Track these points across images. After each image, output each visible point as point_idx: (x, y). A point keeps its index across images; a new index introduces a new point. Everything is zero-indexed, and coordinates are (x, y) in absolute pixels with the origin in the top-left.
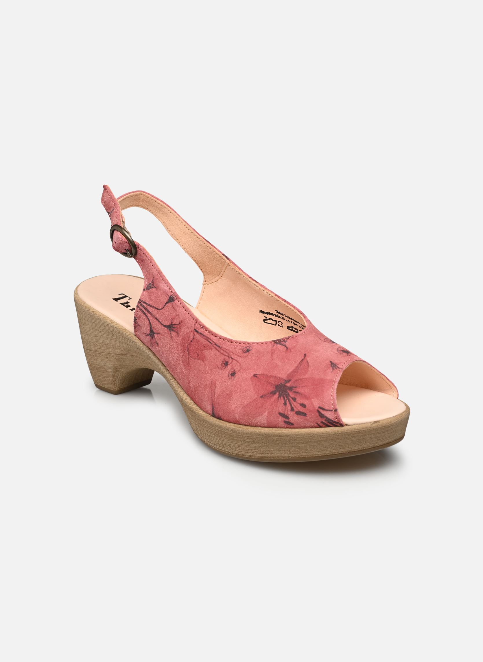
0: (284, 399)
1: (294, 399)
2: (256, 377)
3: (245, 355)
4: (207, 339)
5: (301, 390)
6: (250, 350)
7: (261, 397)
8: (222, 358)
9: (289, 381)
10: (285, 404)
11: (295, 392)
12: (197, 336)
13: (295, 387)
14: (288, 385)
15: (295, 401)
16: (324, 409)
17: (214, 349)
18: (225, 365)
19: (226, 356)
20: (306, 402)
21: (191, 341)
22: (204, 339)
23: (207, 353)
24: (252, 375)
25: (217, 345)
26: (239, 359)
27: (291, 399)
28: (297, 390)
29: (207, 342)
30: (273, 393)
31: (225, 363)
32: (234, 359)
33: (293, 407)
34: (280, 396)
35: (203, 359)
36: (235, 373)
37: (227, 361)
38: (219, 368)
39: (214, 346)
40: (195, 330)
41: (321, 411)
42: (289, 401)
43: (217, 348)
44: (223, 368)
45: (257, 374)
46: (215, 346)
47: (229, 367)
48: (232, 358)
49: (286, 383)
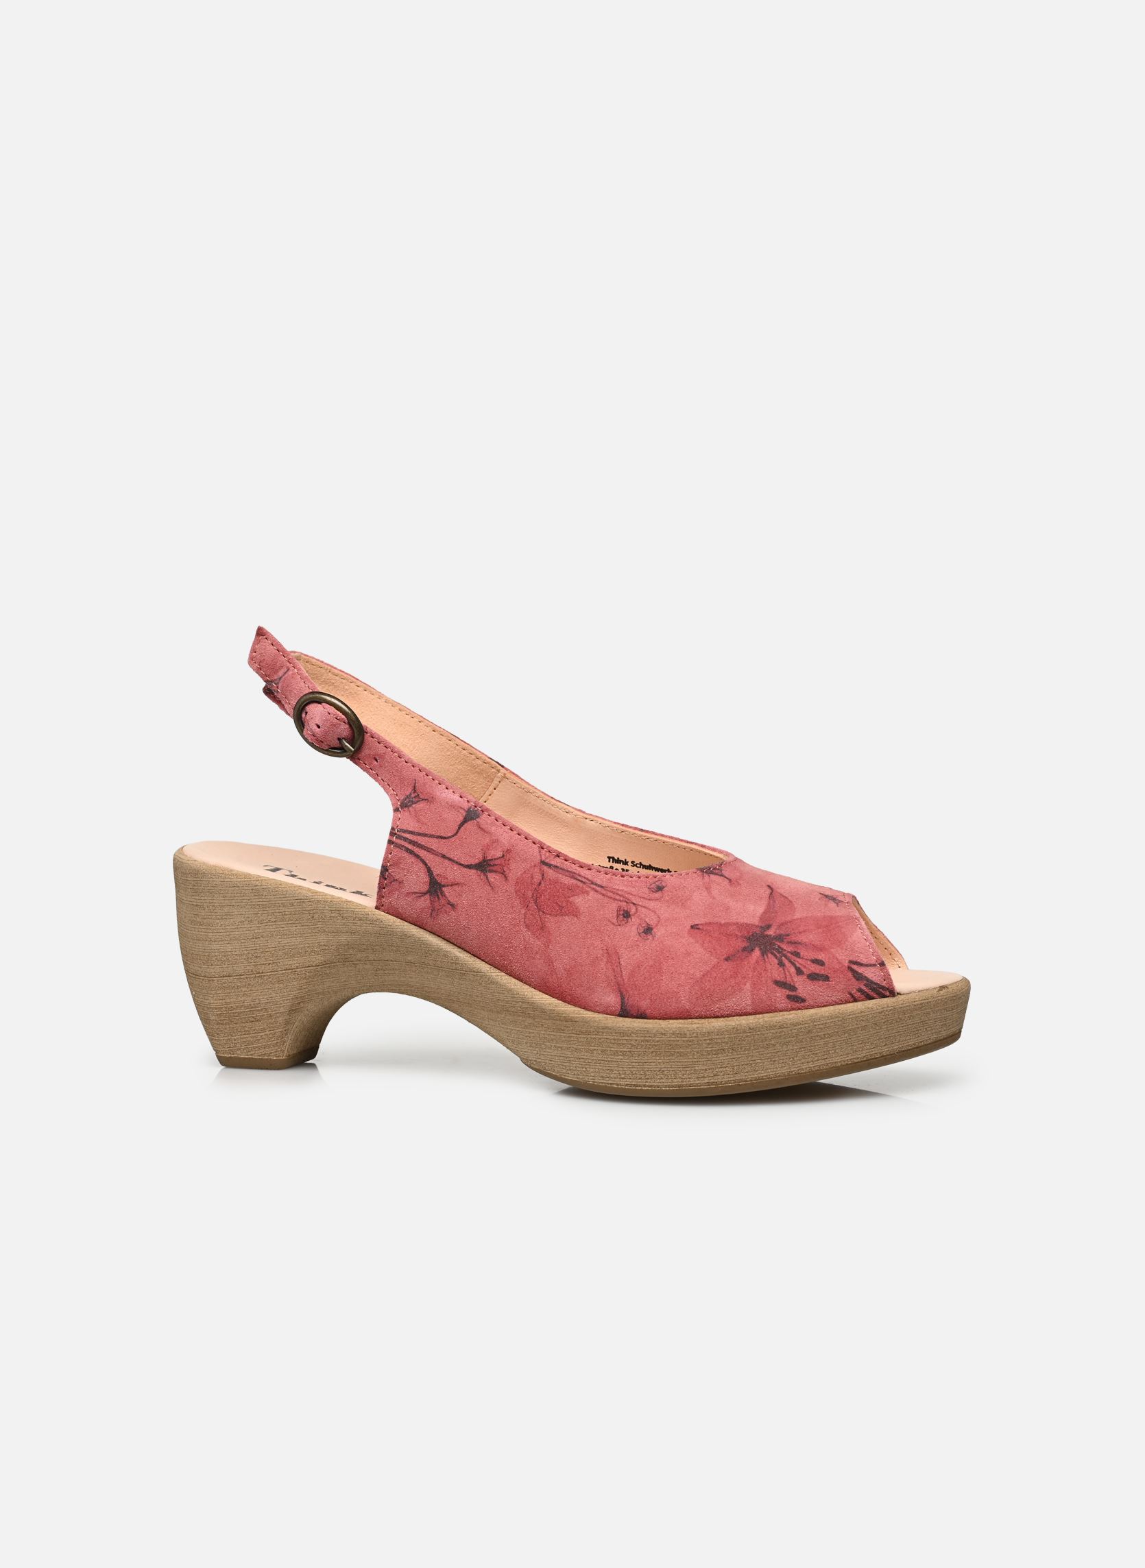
0: (775, 956)
1: (797, 954)
2: (698, 929)
3: (657, 895)
4: (573, 875)
5: (803, 938)
6: (664, 887)
7: (727, 959)
8: (613, 906)
9: (769, 927)
10: (781, 964)
11: (790, 942)
12: (550, 873)
13: (788, 935)
14: (771, 932)
15: (799, 957)
16: (861, 965)
17: (592, 893)
18: (624, 917)
19: (621, 901)
20: (821, 956)
21: (540, 884)
22: (566, 876)
23: (579, 900)
24: (688, 927)
25: (596, 884)
26: (646, 903)
27: (789, 955)
28: (794, 939)
29: (574, 881)
30: (748, 950)
31: (623, 914)
32: (638, 905)
33: (799, 968)
34: (763, 953)
35: (575, 913)
36: (652, 929)
37: (626, 909)
38: (613, 924)
39: (590, 887)
40: (543, 863)
41: (855, 967)
42: (786, 957)
43: (599, 889)
44: (623, 922)
45: (697, 925)
46: (592, 886)
47: (634, 920)
48: (634, 904)
49: (765, 931)
